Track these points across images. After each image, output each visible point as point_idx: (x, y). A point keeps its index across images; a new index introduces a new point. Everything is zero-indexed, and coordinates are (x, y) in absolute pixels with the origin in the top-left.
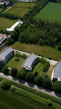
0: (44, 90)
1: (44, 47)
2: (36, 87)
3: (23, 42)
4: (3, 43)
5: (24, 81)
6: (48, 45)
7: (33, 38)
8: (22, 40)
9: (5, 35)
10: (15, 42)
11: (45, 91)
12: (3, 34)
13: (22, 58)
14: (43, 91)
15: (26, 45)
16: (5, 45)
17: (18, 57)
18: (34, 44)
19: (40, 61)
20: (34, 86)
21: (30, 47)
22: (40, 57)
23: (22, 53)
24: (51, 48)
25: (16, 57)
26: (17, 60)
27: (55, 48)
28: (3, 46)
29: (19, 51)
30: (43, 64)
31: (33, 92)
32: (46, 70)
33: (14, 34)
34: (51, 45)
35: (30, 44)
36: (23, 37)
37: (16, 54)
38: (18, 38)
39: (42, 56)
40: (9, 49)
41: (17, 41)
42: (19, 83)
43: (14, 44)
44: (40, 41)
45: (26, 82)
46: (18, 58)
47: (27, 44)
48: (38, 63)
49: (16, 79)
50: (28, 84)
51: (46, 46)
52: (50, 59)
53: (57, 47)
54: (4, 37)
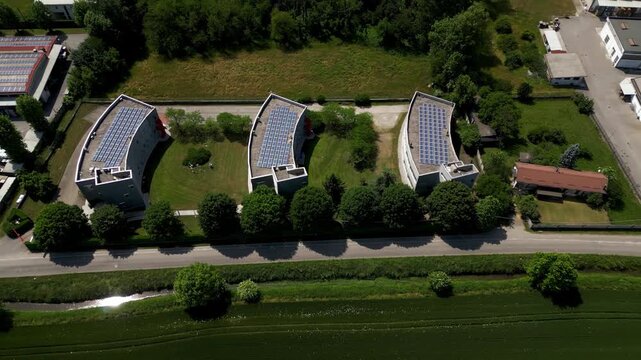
0: (392, 245)
1: (306, 51)
2: (354, 249)
3: (182, 55)
4: (53, 87)
5: (286, 245)
6: (325, 39)
7: (232, 15)
8: (172, 41)
9: (39, 40)
10: (130, 64)
11: (404, 249)
12: (20, 34)
13: (221, 140)
14: (393, 251)
15: (209, 67)
16: (77, 94)
17: (196, 142)
18: (250, 51)
19: (321, 128)
20: (344, 248)
21: (235, 72)
22: (316, 108)
23: (210, 114)
24: (343, 49)
25: (184, 142)
27: (363, 42)
29: (189, 110)
30: (339, 137)
31: (352, 271)
32: (365, 159)
33: (108, 13)
34: (338, 35)
35: (229, 56)
36: (170, 24)
37: (177, 129)
38: (143, 39)
39: (321, 102)
40: (118, 110)
41: (143, 55)
42: (267, 261)
43: (129, 75)
44: (279, 24)
45: (300, 245)
46: (198, 147)
47: (206, 58)
48: (316, 140)
49: (243, 247)
50: (312, 248)
51: (315, 43)
52: (365, 103)
53: (372, 33)
54: (46, 52)
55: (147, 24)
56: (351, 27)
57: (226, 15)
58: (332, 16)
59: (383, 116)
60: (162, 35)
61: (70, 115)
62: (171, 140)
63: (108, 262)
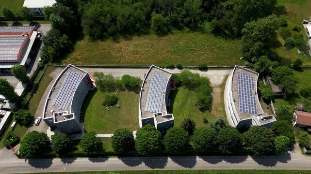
1: (170, 36)
2: (200, 163)
3: (102, 38)
4: (32, 56)
5: (161, 159)
6: (181, 29)
7: (130, 16)
8: (97, 31)
9: (26, 28)
10: (74, 43)
11: (229, 164)
12: (15, 24)
13: (123, 90)
14: (224, 165)
15: (117, 45)
16: (45, 61)
17: (110, 91)
18: (139, 35)
19: (179, 84)
20: (194, 162)
21: (131, 48)
22: (176, 71)
23: (118, 74)
24: (191, 35)
25: (103, 91)
26: (113, 102)
27: (202, 31)
28: (40, 68)
30: (190, 90)
32: (206, 105)
34: (188, 26)
35: (127, 39)
36: (96, 22)
37: (100, 83)
38: (81, 29)
39: (180, 68)
40: (67, 73)
41: (81, 37)
42: (150, 169)
43: (73, 49)
44: (156, 21)
45: (169, 159)
46: (111, 94)
47: (115, 40)
48: (177, 91)
49: (136, 159)
50: (176, 162)
51: (175, 31)
52: (204, 69)
53: (207, 25)
54: (29, 36)
55: (83, 21)
56: (195, 21)
57: (127, 16)
58: (186, 16)
59: (214, 76)
60: (91, 27)
61: (41, 73)
62: (96, 89)
63: (61, 166)
